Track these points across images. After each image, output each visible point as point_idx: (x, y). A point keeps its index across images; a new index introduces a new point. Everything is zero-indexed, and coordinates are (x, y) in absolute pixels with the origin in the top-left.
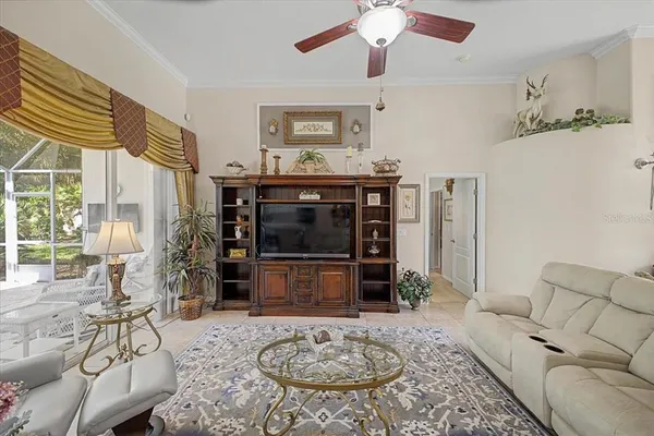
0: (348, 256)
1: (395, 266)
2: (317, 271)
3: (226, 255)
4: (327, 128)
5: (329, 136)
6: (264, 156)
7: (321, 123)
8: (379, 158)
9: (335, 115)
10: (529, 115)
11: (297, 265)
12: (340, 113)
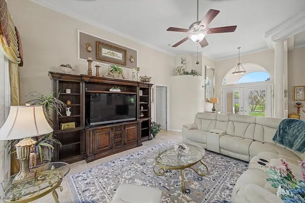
0: (135, 119)
1: (150, 120)
2: (124, 128)
4: (119, 56)
5: (120, 60)
6: (90, 65)
7: (116, 53)
8: (143, 76)
9: (124, 51)
10: (182, 69)
11: (114, 127)
12: (126, 51)
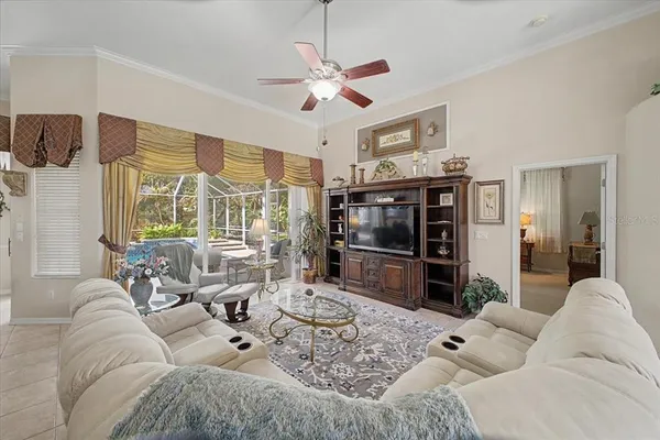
0: (412, 253)
1: (458, 268)
2: (382, 263)
3: (333, 244)
4: (405, 136)
5: (407, 143)
6: (353, 170)
7: (400, 133)
8: (448, 157)
